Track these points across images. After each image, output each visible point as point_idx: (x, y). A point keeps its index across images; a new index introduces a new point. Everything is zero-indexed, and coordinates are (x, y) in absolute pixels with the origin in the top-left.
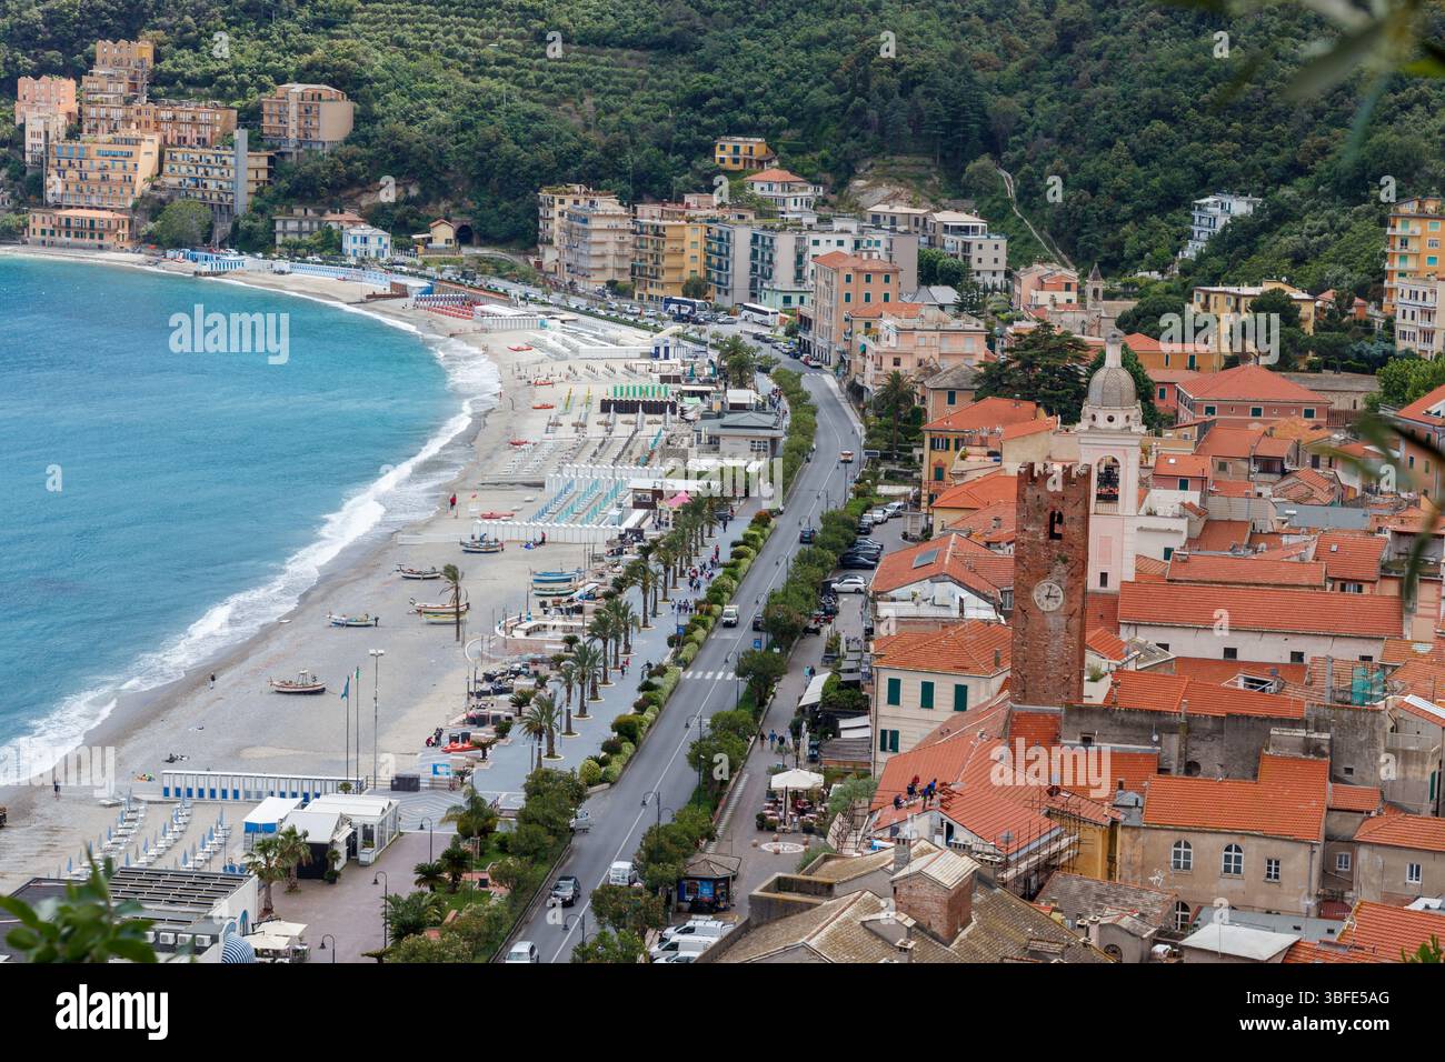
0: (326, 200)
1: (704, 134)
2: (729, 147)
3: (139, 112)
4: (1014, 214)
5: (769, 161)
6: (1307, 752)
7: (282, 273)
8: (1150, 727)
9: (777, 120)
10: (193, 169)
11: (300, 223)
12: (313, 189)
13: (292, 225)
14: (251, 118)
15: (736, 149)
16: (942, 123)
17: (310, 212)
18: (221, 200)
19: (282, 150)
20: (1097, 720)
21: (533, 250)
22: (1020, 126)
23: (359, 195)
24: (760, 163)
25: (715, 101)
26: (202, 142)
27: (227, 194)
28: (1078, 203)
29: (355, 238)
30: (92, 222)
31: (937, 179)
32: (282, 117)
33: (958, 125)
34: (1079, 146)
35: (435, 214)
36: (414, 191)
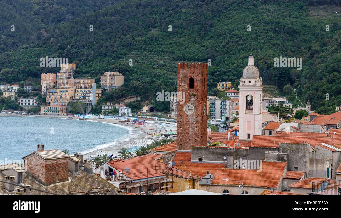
0: (116, 101)
1: (215, 82)
2: (221, 85)
3: (70, 81)
4: (296, 99)
5: (232, 88)
6: (278, 160)
7: (101, 118)
8: (223, 154)
9: (234, 77)
10: (83, 94)
11: (109, 107)
12: (112, 98)
13: (106, 108)
14: (98, 81)
15: (223, 85)
16: (278, 76)
17: (111, 104)
18: (89, 102)
19: (105, 89)
20: (204, 152)
21: (169, 113)
22: (299, 77)
23: (125, 99)
24: (229, 88)
25: (218, 73)
26: (86, 88)
27: (91, 100)
28: (313, 94)
29: (121, 110)
30: (56, 108)
31: (276, 91)
32: (105, 80)
33: (282, 77)
34: (314, 80)
35: (144, 104)
36: (139, 99)
